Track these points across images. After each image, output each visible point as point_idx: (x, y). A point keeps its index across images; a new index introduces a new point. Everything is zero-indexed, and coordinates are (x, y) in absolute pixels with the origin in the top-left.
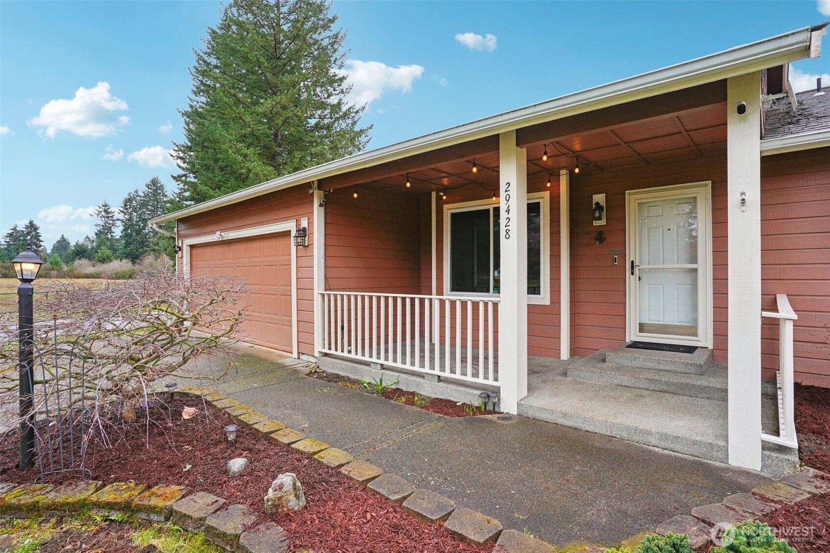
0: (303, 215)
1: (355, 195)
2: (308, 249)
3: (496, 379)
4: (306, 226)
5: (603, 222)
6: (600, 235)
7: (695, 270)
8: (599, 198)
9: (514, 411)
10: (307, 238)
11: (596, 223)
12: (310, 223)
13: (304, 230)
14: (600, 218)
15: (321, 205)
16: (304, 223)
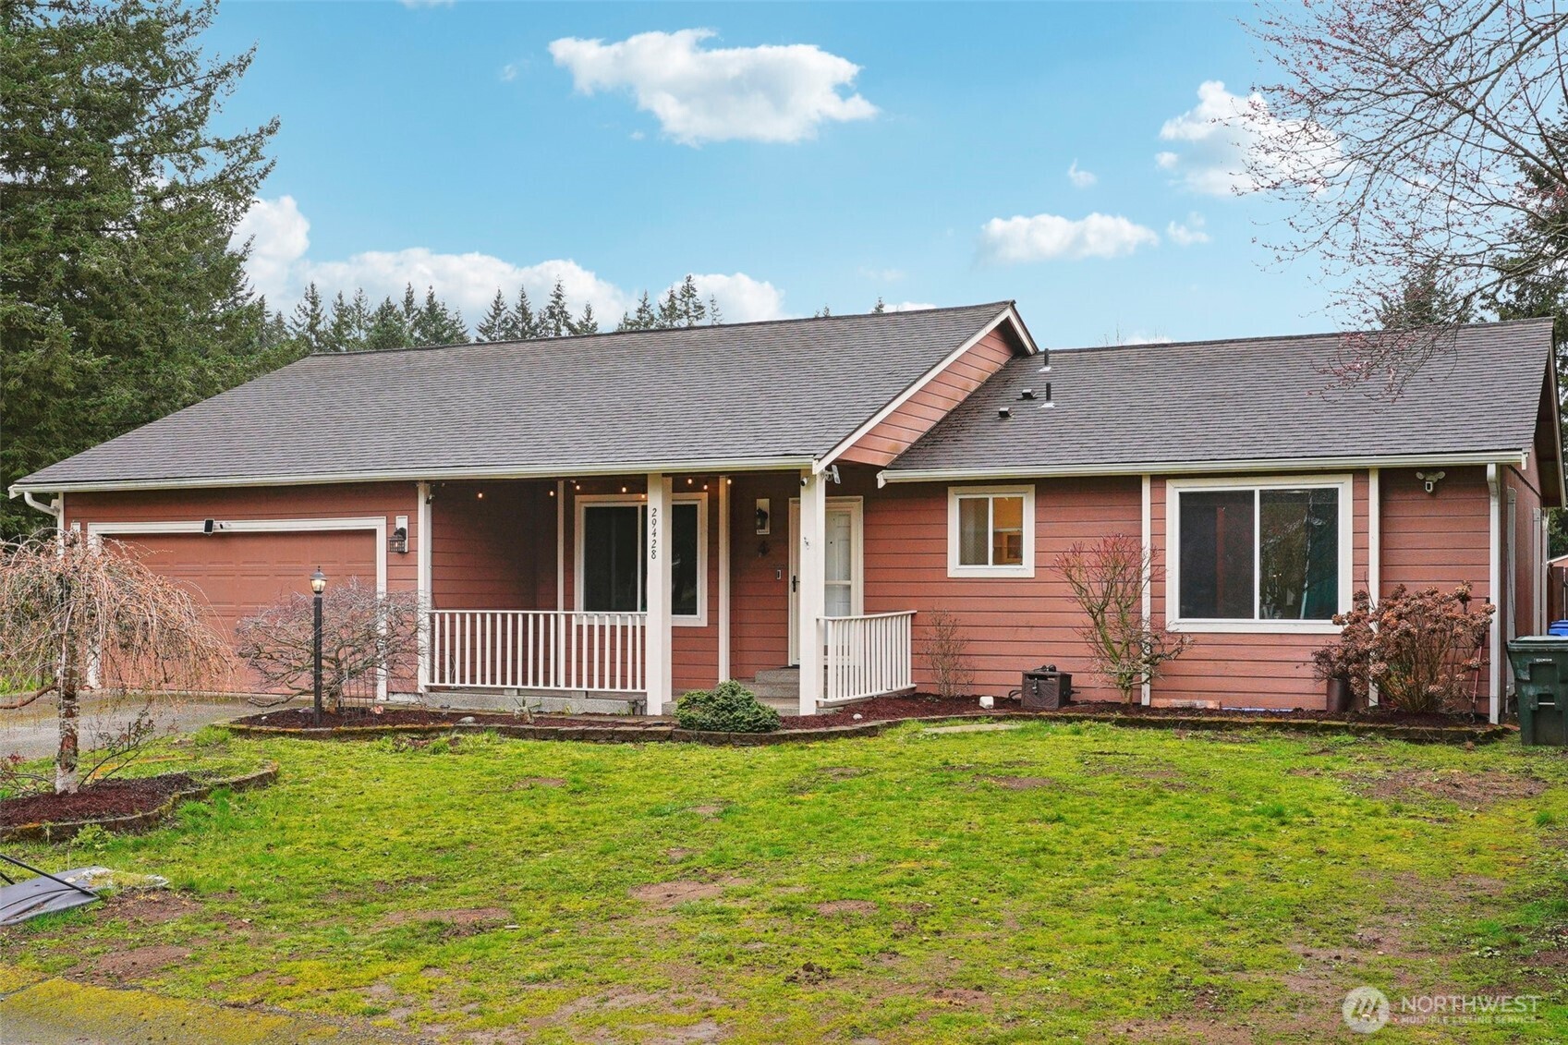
0: (402, 513)
1: (480, 495)
2: (408, 556)
3: (643, 687)
4: (406, 527)
5: (766, 531)
6: (764, 546)
7: (849, 587)
8: (763, 503)
9: (659, 713)
10: (406, 541)
11: (760, 532)
12: (413, 523)
13: (402, 532)
14: (763, 527)
15: (428, 502)
16: (402, 522)
